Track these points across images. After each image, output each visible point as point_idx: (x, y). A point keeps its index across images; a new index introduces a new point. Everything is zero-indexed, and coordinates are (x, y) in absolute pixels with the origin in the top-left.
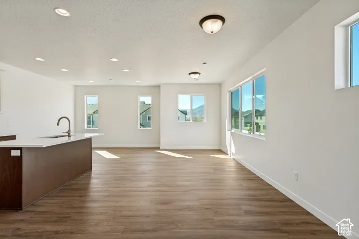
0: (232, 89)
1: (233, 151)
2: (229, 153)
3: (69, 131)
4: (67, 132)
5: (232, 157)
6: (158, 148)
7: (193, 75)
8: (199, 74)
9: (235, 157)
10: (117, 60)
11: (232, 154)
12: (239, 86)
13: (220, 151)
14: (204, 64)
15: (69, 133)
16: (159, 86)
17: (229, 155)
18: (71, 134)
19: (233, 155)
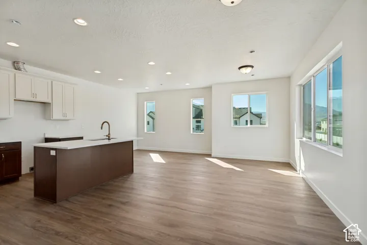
0: (303, 81)
1: (303, 168)
2: (298, 168)
3: (109, 134)
4: (107, 136)
5: (301, 175)
6: (210, 156)
7: (244, 69)
8: (252, 67)
9: (304, 176)
10: (154, 64)
11: (301, 171)
12: (311, 77)
13: (289, 166)
14: (251, 52)
15: (109, 137)
16: (210, 88)
17: (298, 172)
18: (111, 137)
19: (302, 173)
